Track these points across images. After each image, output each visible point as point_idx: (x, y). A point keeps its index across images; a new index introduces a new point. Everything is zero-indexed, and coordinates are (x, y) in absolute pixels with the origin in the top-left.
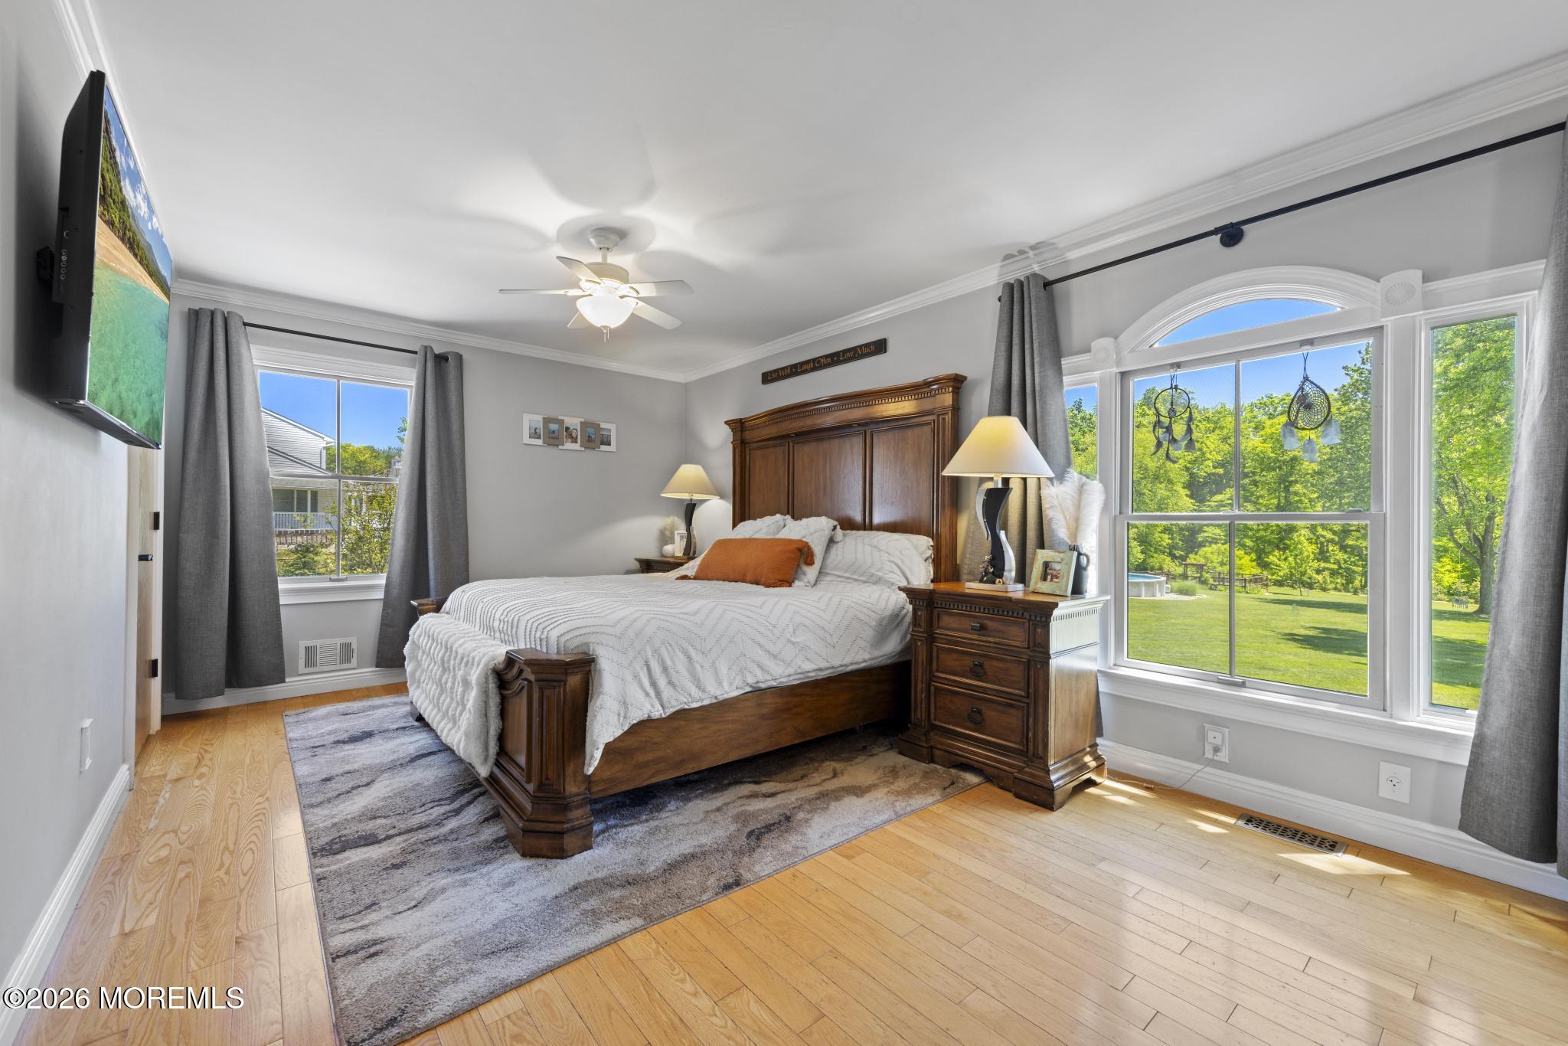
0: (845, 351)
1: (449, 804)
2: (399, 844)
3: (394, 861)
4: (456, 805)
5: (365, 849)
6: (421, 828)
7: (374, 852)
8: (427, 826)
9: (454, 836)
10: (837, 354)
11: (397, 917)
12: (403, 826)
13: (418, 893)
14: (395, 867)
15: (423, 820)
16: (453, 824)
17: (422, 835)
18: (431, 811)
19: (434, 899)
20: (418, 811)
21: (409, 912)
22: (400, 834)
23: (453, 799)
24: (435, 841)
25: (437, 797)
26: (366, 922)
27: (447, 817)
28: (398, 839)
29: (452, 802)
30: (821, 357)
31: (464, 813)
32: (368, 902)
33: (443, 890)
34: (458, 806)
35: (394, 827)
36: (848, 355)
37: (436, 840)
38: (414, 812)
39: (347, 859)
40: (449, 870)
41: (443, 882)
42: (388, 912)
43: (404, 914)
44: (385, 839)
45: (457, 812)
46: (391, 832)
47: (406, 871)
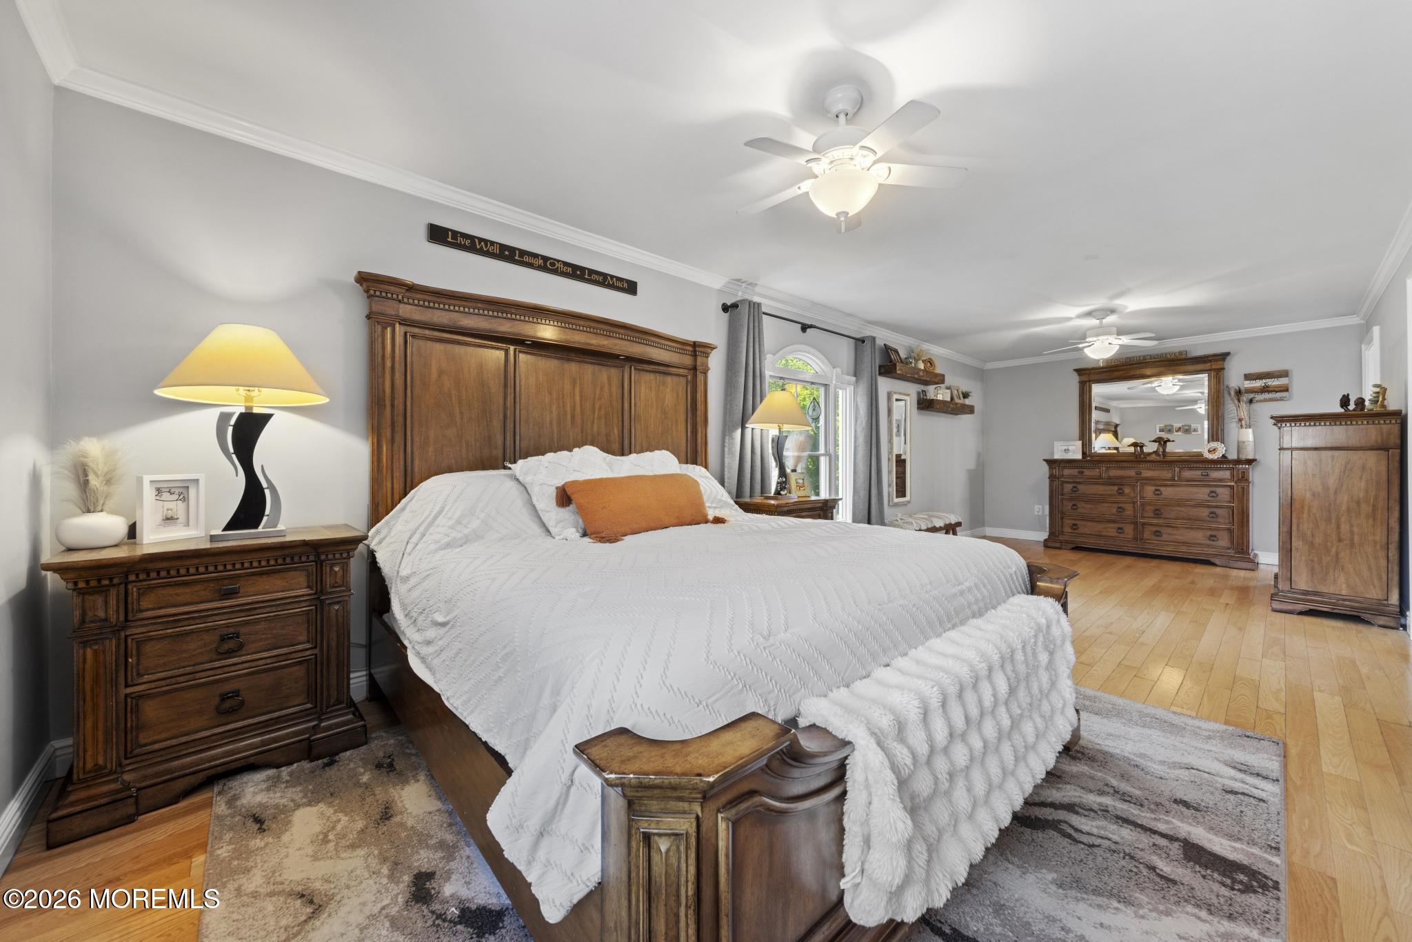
0: (592, 272)
1: (1066, 822)
2: (1167, 822)
3: (1184, 809)
4: (1061, 815)
5: (1207, 846)
6: (1126, 821)
7: (1200, 834)
8: (1118, 817)
9: (1106, 789)
10: (583, 269)
11: (1213, 772)
12: (1145, 840)
13: (1184, 774)
14: (1186, 804)
15: (1115, 827)
16: (1092, 799)
17: (1133, 811)
18: (1095, 831)
19: (1174, 763)
20: (1106, 843)
21: (1201, 768)
22: (1155, 832)
23: (1054, 825)
24: (1128, 799)
25: (1066, 842)
26: (1241, 785)
27: (1089, 811)
28: (1162, 827)
29: (1060, 821)
30: (558, 261)
31: (1066, 800)
32: (1232, 797)
33: (1162, 763)
34: (1060, 812)
35: (1154, 845)
36: (594, 277)
37: (1125, 797)
38: (1113, 847)
39: (1235, 849)
40: (1143, 770)
41: (1156, 767)
42: (1219, 780)
43: (1207, 770)
44: (1177, 839)
45: (1071, 808)
46: (1163, 842)
47: (1180, 795)
